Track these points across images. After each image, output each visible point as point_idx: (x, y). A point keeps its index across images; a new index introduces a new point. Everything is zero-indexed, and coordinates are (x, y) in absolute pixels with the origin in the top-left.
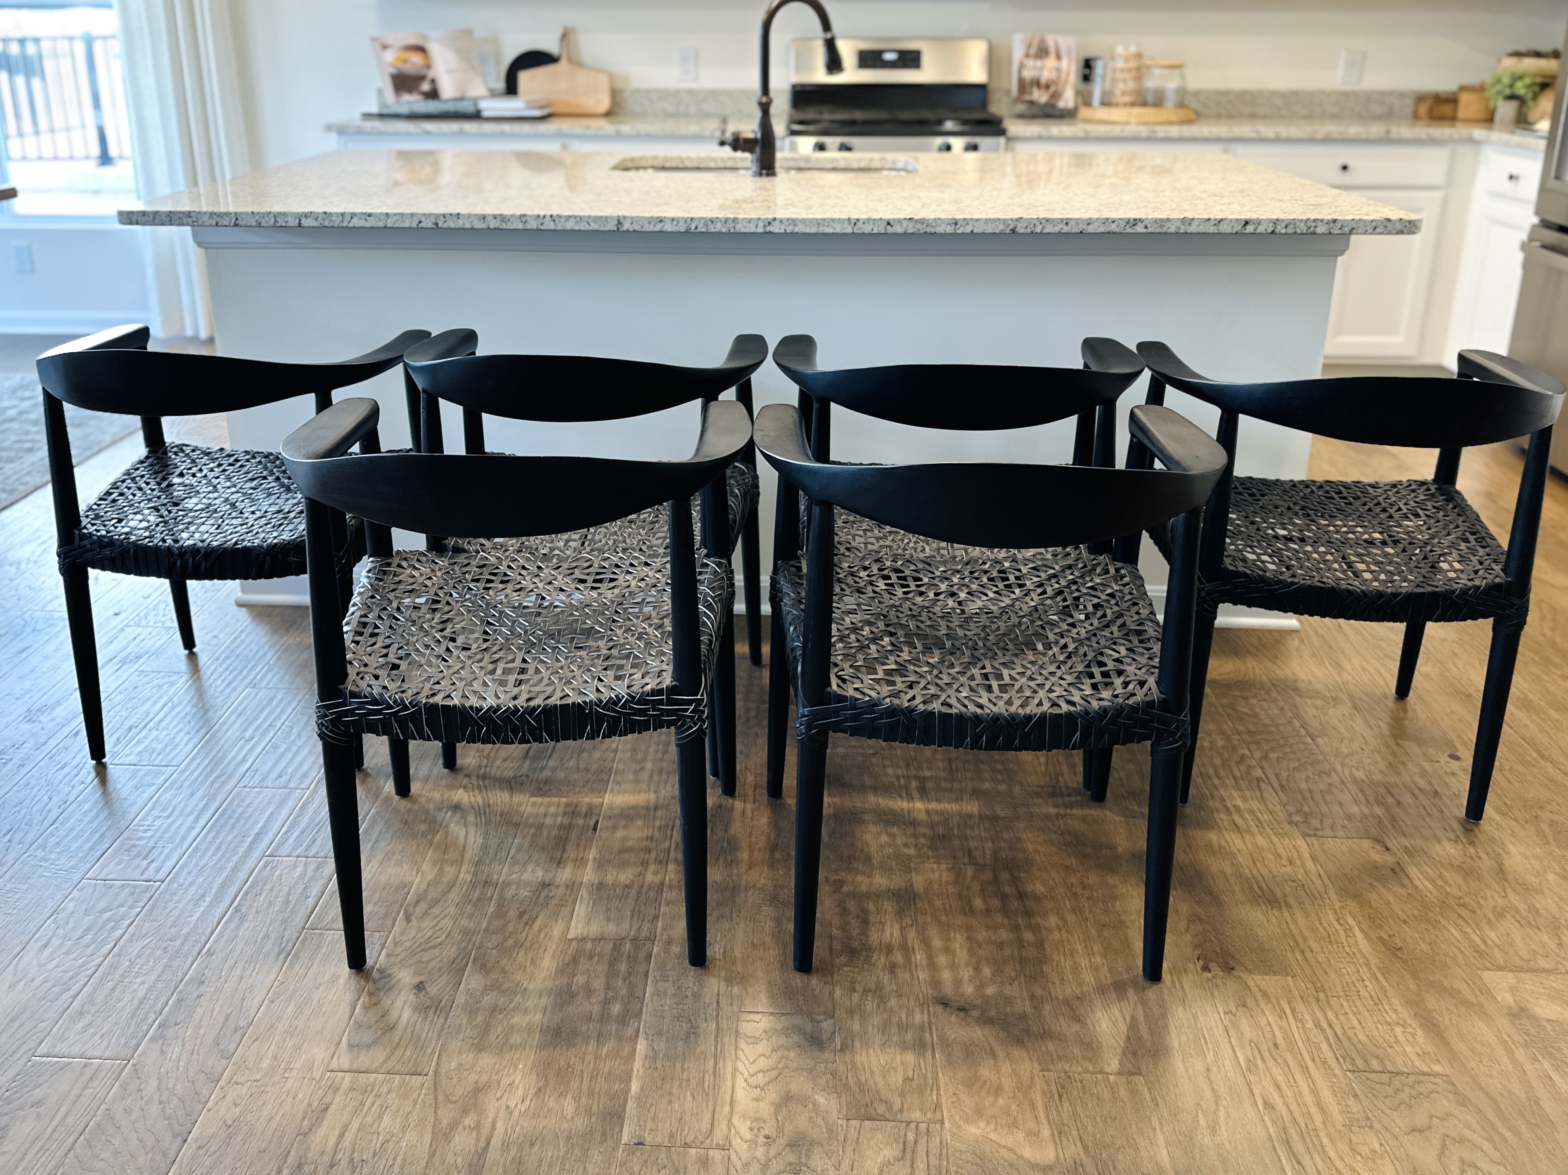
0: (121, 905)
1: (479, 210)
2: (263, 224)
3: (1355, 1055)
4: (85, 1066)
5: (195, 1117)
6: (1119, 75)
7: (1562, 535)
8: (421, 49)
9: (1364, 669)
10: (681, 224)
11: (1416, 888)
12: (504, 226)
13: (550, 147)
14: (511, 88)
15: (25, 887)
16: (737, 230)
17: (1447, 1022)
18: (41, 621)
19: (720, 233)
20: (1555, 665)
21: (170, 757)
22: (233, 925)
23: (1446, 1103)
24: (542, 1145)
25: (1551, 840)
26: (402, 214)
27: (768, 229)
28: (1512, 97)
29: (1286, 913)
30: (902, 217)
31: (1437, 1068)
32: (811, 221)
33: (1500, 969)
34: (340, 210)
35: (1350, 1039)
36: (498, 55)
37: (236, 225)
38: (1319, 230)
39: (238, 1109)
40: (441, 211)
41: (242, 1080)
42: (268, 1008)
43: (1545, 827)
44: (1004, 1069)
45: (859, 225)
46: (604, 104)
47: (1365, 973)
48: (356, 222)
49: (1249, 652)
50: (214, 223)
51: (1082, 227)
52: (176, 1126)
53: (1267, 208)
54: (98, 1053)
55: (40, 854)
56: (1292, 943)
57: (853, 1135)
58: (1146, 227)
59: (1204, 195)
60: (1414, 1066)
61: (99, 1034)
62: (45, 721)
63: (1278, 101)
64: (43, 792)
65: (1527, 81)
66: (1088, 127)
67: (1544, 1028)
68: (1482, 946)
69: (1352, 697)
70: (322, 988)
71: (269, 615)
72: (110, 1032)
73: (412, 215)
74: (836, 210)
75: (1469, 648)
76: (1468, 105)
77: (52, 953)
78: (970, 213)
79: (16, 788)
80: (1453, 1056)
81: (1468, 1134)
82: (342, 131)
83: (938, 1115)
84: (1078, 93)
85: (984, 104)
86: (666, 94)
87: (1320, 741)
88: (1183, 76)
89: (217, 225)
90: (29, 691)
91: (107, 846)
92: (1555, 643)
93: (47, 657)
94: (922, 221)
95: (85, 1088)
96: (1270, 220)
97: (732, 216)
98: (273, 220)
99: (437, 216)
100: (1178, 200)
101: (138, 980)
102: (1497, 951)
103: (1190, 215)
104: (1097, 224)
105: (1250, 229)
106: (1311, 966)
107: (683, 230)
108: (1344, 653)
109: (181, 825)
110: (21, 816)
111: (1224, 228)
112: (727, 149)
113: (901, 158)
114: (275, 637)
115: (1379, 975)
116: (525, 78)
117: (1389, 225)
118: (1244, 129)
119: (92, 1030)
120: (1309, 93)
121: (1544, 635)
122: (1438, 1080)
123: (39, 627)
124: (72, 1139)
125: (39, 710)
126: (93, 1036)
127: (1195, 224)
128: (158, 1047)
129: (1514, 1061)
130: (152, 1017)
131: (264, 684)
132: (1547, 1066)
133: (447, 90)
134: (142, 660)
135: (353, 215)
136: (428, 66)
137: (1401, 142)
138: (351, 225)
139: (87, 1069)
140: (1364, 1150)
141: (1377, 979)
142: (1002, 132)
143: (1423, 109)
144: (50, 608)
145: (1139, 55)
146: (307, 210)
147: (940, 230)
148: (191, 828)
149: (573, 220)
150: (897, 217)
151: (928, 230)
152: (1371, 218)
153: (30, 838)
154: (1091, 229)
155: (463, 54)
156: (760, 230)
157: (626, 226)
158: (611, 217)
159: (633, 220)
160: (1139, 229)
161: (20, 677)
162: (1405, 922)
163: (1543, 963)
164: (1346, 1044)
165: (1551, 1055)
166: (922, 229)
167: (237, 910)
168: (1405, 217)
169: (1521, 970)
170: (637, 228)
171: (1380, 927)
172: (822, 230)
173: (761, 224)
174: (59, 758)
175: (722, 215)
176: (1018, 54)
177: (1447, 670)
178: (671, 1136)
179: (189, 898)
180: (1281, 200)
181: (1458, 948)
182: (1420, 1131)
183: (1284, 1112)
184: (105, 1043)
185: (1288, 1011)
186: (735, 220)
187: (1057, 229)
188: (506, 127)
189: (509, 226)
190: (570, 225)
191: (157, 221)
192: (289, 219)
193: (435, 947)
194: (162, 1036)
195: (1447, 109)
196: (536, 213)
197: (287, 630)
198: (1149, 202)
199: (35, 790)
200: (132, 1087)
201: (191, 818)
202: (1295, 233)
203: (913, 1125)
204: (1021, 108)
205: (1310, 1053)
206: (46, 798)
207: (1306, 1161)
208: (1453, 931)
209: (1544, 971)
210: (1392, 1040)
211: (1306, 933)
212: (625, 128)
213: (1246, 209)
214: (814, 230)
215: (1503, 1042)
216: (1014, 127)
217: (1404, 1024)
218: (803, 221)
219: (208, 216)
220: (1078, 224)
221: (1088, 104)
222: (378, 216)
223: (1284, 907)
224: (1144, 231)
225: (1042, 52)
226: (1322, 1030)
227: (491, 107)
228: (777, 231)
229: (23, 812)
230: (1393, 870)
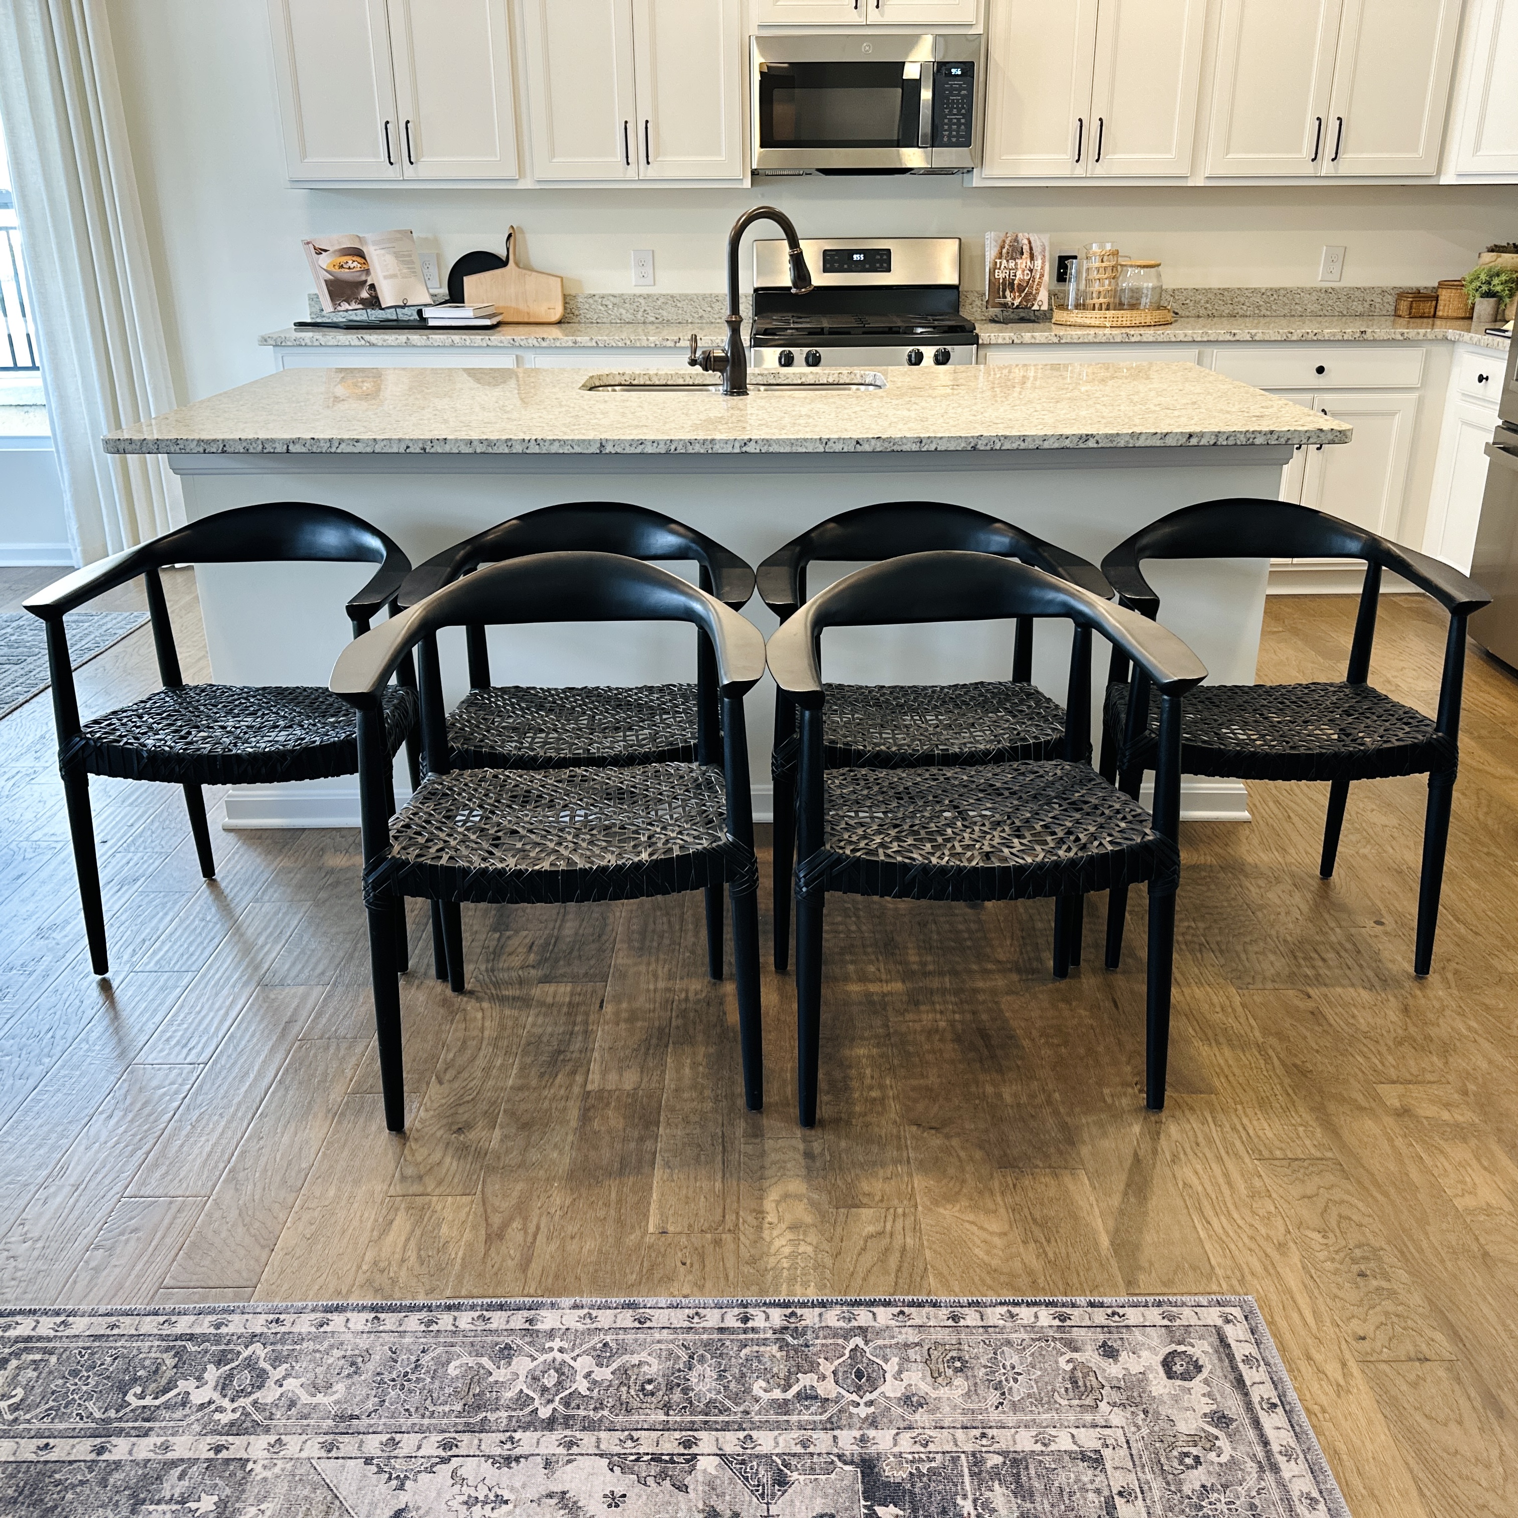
0: (173, 1083)
1: (463, 435)
2: (251, 450)
3: (1262, 1148)
4: (171, 1203)
5: (277, 1233)
6: (1094, 275)
7: (1510, 730)
8: (358, 253)
9: (1307, 853)
10: (662, 445)
11: (1331, 1025)
12: (490, 450)
13: (506, 361)
14: (456, 296)
15: (78, 1073)
16: (715, 451)
17: (1342, 1122)
18: (29, 850)
19: (699, 454)
20: (1483, 844)
21: (190, 963)
22: (279, 1094)
23: (1332, 1177)
24: (581, 1238)
25: (1453, 985)
26: (390, 440)
27: (744, 449)
28: (1489, 294)
29: (1215, 1048)
30: (871, 436)
31: (1329, 1155)
32: (784, 441)
33: (1393, 1082)
34: (328, 436)
35: (1259, 1137)
36: (439, 257)
37: (223, 452)
38: (1258, 441)
39: (314, 1227)
40: (428, 436)
41: (313, 1206)
42: (324, 1154)
43: (1450, 976)
44: (968, 1168)
45: (830, 444)
46: (557, 313)
47: (1278, 1089)
48: (344, 448)
49: (1202, 841)
50: (201, 450)
51: (1038, 443)
52: (262, 1241)
53: (1212, 421)
54: (180, 1193)
55: (85, 1046)
56: (1218, 1070)
57: (842, 1218)
58: (1097, 442)
59: (1157, 408)
60: (1311, 1154)
61: (177, 1179)
62: (58, 937)
63: (1257, 299)
64: (73, 997)
65: (1503, 277)
66: (1061, 331)
67: (1422, 1123)
68: (1380, 1066)
69: (1293, 875)
70: (371, 1137)
71: (260, 838)
72: (185, 1177)
73: (400, 440)
74: (808, 429)
75: (1407, 832)
76: (1448, 302)
77: (118, 1122)
78: (934, 431)
79: (46, 994)
80: (1343, 1147)
81: (1347, 1197)
82: (279, 344)
83: (912, 1202)
84: (1052, 295)
85: (956, 307)
86: (623, 300)
87: (1259, 914)
88: (1159, 276)
89: (204, 452)
90: (33, 913)
91: (147, 1038)
92: (1486, 825)
93: (44, 882)
94: (889, 440)
95: (175, 1218)
96: (1212, 433)
97: (710, 438)
98: (260, 447)
99: (425, 441)
100: (1131, 414)
101: (203, 1139)
102: (1392, 1070)
103: (1138, 430)
104: (1052, 440)
105: (1194, 441)
106: (1232, 1087)
107: (663, 451)
108: (1290, 840)
109: (213, 1018)
110: (57, 1017)
111: (1170, 441)
112: (698, 368)
113: (869, 374)
114: (270, 857)
115: (1290, 1091)
116: (470, 283)
117: (1321, 435)
118: (1218, 331)
119: (170, 1177)
120: (1288, 291)
121: (1478, 819)
122: (1329, 1163)
123: (28, 856)
124: (173, 1253)
125: (50, 928)
126: (172, 1181)
127: (1143, 438)
128: (232, 1185)
129: (1393, 1146)
130: (221, 1165)
131: (266, 898)
132: (1419, 1148)
133: (388, 298)
134: (139, 883)
135: (341, 441)
136: (367, 272)
137: (1376, 342)
138: (339, 451)
139: (173, 1205)
140: (1262, 1212)
141: (1288, 1094)
142: (974, 340)
143: (1404, 306)
144: (35, 837)
145: (1115, 253)
146: (294, 436)
147: (905, 448)
148: (221, 1022)
149: (557, 444)
150: (865, 436)
151: (896, 448)
152: (1305, 428)
153: (71, 1034)
154: (1046, 445)
155: (404, 258)
156: (737, 450)
157: (609, 449)
158: (594, 440)
159: (615, 443)
160: (1091, 444)
161: (22, 901)
162: (1317, 1051)
163: (1429, 1077)
164: (1256, 1140)
165: (1425, 1142)
166: (889, 447)
167: (280, 1082)
168: (1336, 428)
169: (1410, 1082)
170: (619, 450)
171: (1296, 1056)
172: (794, 450)
173: (737, 445)
174: (81, 968)
175: (701, 436)
176: (991, 254)
177: (1385, 851)
178: (690, 1226)
179: (234, 1075)
180: (1228, 412)
181: (1360, 1069)
182: (1309, 1197)
183: (1200, 1188)
184: (184, 1185)
185: (1210, 1120)
186: (712, 441)
187: (1015, 446)
188: (456, 337)
189: (496, 450)
190: (555, 449)
191: (144, 449)
192: (277, 445)
193: (468, 1102)
194: (234, 1178)
195: (1428, 307)
196: (521, 436)
197: (281, 851)
198: (1103, 417)
199: (65, 996)
200: (217, 1214)
201: (222, 1012)
202: (1236, 444)
203: (892, 1210)
204: (994, 311)
205: (1226, 1148)
206: (77, 1001)
207: (1215, 1221)
208: (1359, 1058)
209: (1429, 1082)
210: (1294, 1136)
211: (1231, 1062)
212: (583, 340)
213: (1193, 422)
214: (787, 449)
215: (1386, 1134)
216: (986, 333)
217: (1305, 1125)
218: (778, 441)
219: (195, 443)
220: (1034, 441)
221: (1063, 307)
222: (367, 442)
223: (1214, 1044)
224: (1095, 445)
225: (1016, 252)
226: (1238, 1131)
227: (436, 315)
228: (753, 451)
229: (59, 1013)
230: (1312, 1013)
